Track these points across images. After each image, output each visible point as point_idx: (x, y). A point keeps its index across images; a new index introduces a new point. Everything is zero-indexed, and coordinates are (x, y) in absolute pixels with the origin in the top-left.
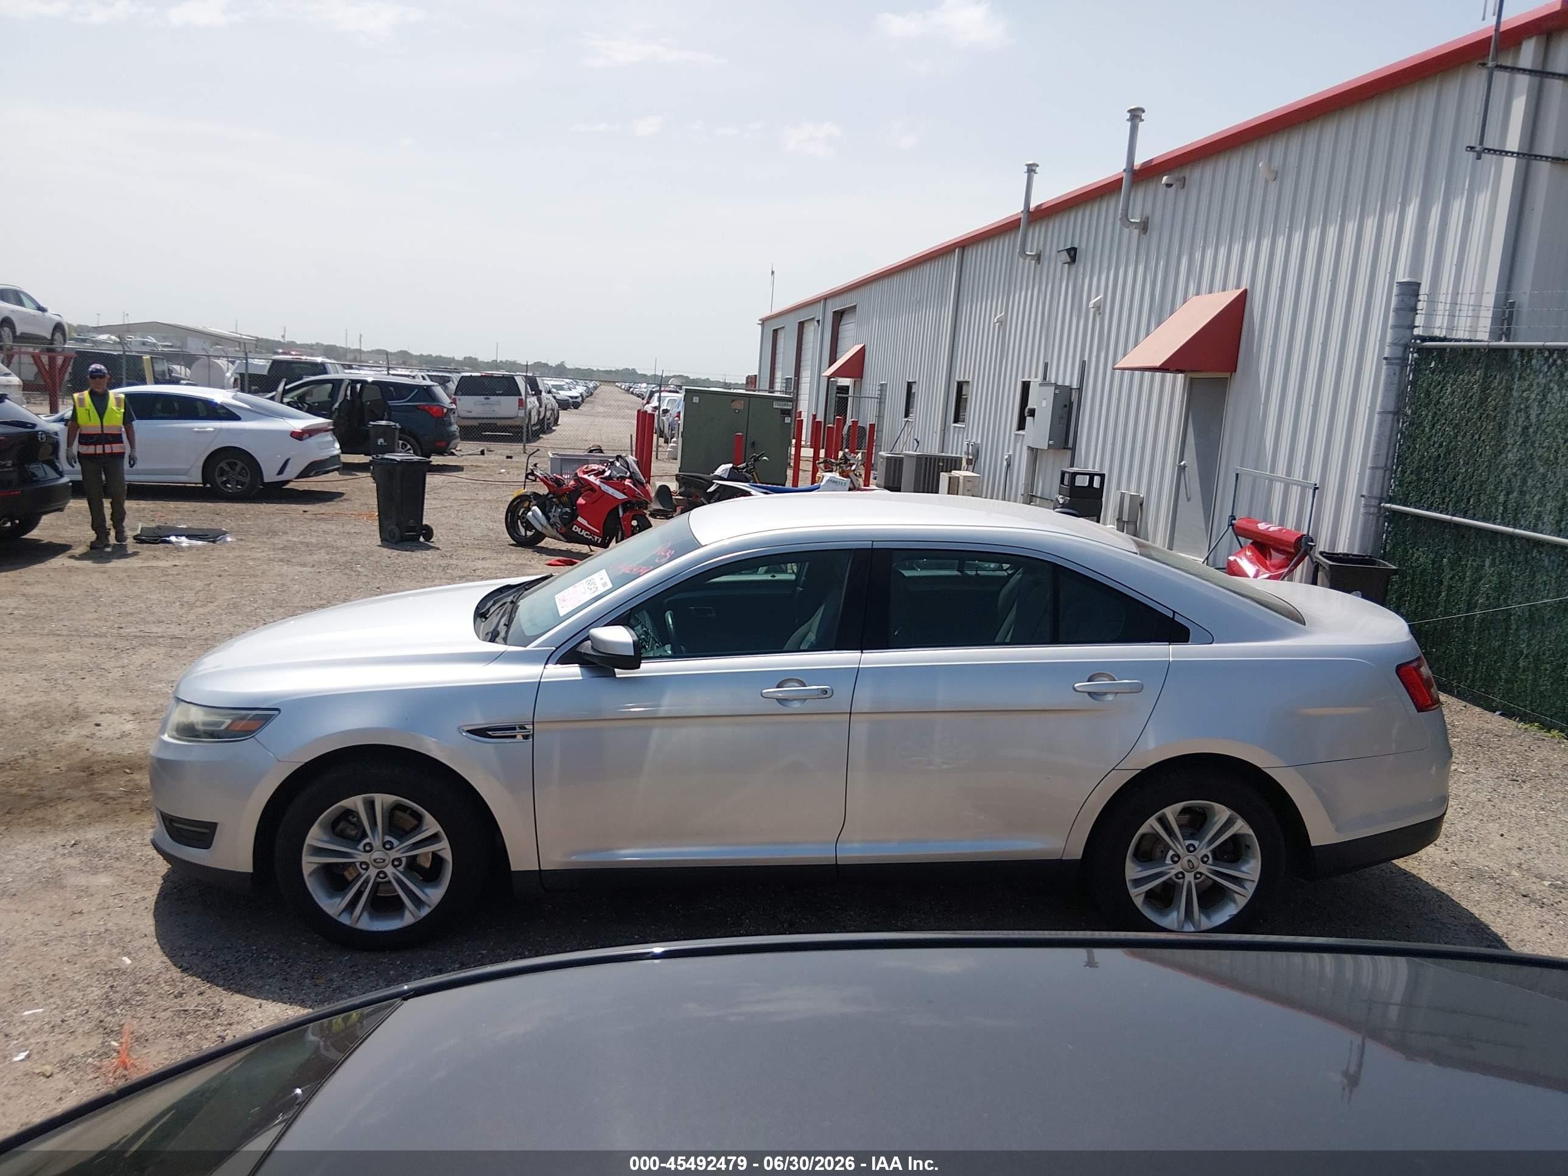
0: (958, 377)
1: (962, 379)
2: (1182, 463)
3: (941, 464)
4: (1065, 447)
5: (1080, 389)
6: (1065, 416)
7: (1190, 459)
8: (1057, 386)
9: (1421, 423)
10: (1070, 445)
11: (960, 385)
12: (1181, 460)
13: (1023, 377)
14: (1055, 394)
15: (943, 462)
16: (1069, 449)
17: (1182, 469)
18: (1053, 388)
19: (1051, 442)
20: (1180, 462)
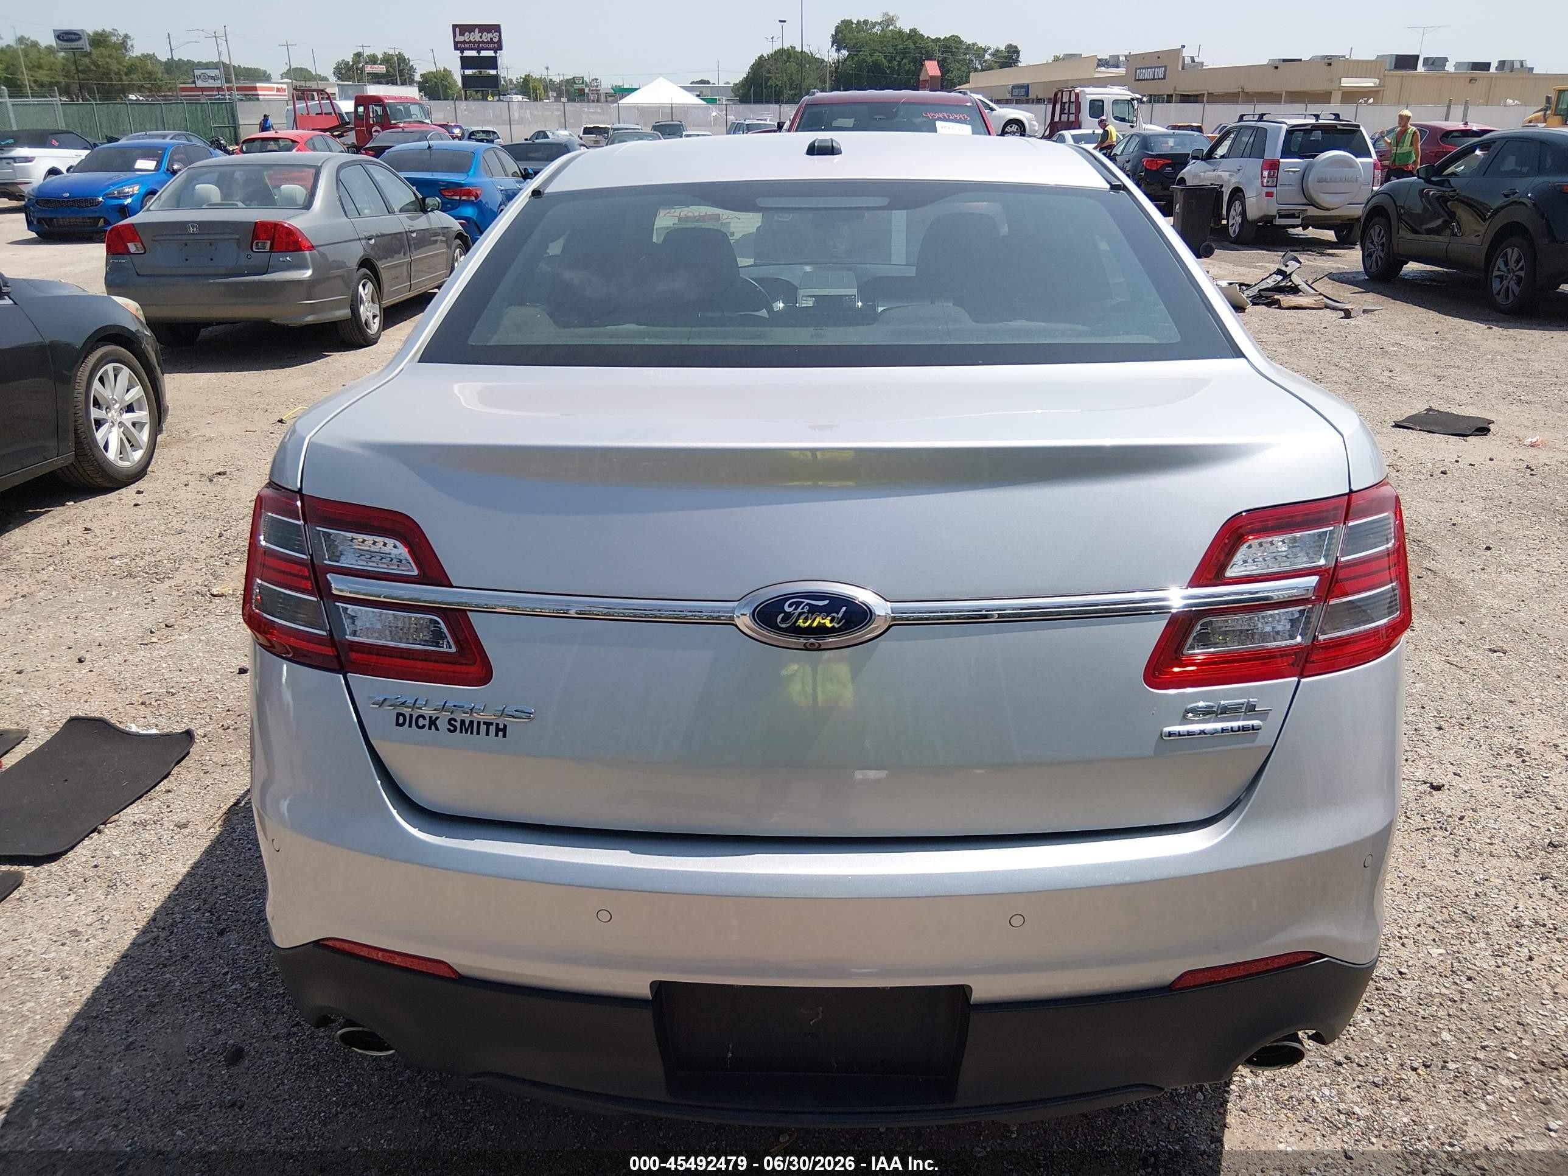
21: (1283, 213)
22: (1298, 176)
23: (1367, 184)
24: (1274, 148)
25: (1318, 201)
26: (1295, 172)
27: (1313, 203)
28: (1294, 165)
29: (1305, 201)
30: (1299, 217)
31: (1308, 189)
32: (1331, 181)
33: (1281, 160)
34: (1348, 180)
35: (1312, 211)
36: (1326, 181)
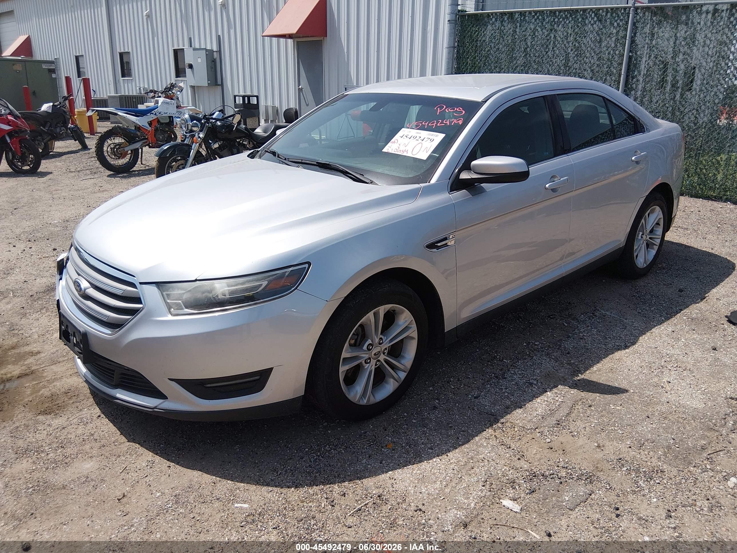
0: (120, 49)
1: (122, 51)
2: (300, 87)
3: (135, 100)
4: (216, 84)
5: (219, 51)
6: (213, 67)
7: (304, 84)
8: (207, 50)
9: (469, 51)
10: (219, 82)
11: (121, 55)
12: (299, 85)
13: (173, 47)
14: (206, 54)
15: (135, 98)
16: (219, 85)
17: (300, 90)
18: (205, 51)
19: (209, 82)
20: (299, 86)
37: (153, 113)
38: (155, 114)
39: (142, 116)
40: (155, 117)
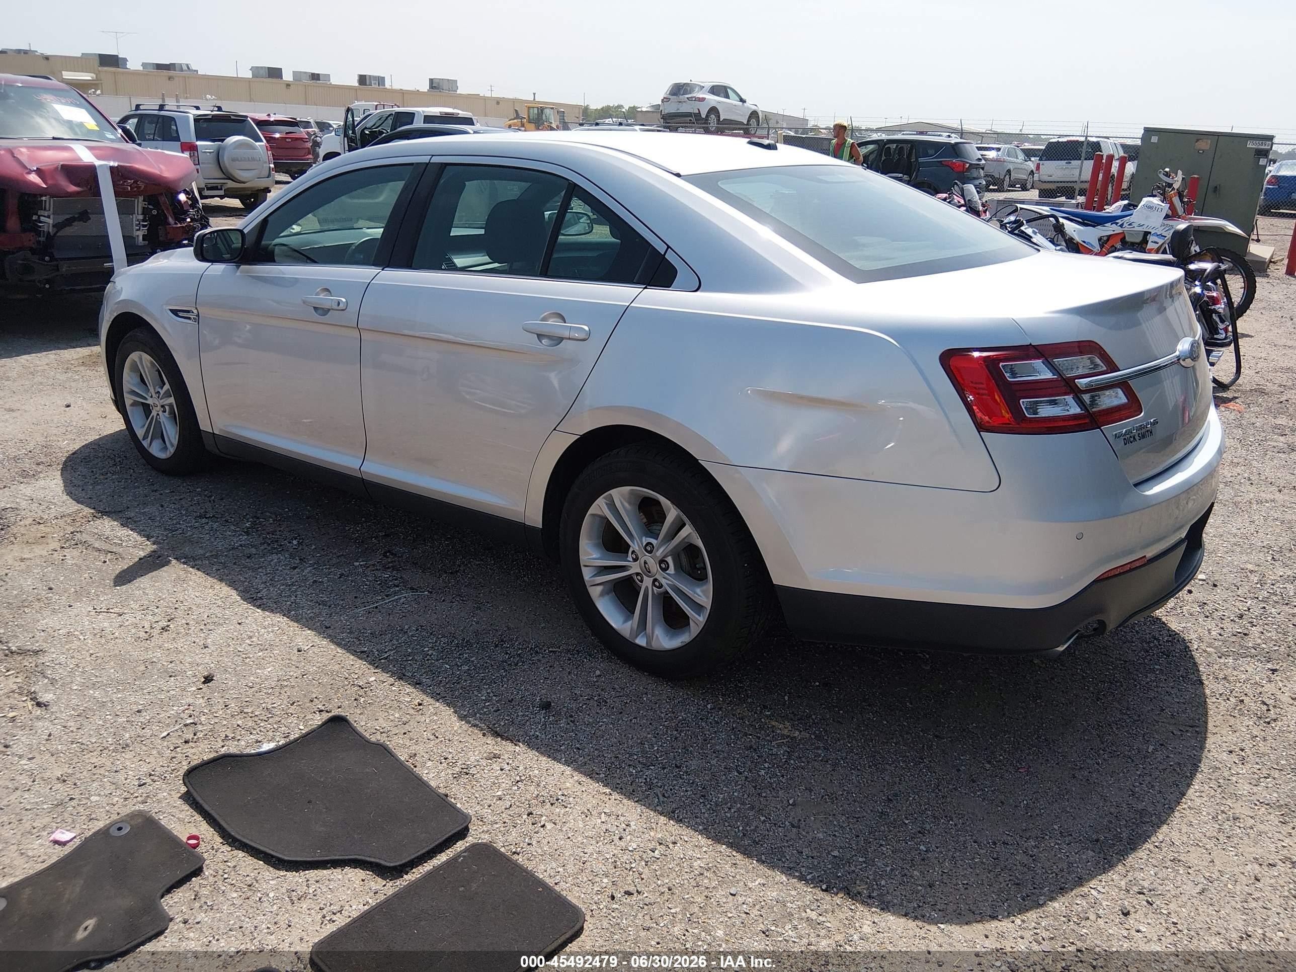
21: (209, 186)
22: (214, 155)
23: (266, 162)
24: (189, 133)
25: (236, 176)
26: (210, 153)
27: (230, 177)
28: (207, 147)
29: (224, 176)
30: (221, 189)
31: (226, 167)
32: (241, 160)
33: (199, 143)
34: (253, 159)
35: (231, 184)
36: (238, 160)
37: (1117, 224)
38: (1121, 226)
39: (1094, 226)
40: (1118, 230)
